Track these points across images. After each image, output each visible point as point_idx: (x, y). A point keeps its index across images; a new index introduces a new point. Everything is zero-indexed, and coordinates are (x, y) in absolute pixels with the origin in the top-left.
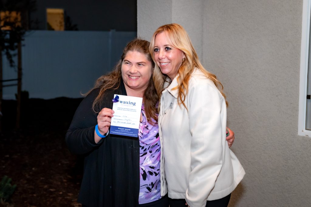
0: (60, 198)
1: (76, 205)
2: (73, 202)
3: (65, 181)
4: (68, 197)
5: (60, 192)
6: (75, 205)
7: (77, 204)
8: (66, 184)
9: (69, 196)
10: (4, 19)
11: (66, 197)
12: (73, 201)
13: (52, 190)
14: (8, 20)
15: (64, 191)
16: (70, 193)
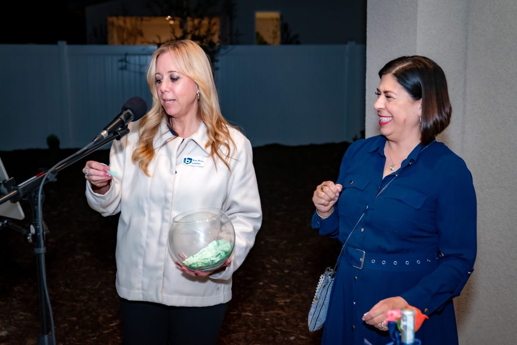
0: (260, 291)
1: (281, 302)
2: (277, 297)
3: (268, 266)
4: (271, 290)
5: (260, 282)
6: (279, 301)
7: (283, 301)
8: (269, 271)
9: (272, 288)
10: (191, 31)
11: (268, 290)
12: (277, 295)
13: (248, 278)
14: (197, 33)
15: (266, 281)
16: (274, 284)
